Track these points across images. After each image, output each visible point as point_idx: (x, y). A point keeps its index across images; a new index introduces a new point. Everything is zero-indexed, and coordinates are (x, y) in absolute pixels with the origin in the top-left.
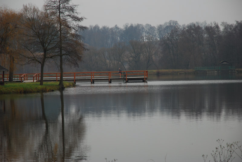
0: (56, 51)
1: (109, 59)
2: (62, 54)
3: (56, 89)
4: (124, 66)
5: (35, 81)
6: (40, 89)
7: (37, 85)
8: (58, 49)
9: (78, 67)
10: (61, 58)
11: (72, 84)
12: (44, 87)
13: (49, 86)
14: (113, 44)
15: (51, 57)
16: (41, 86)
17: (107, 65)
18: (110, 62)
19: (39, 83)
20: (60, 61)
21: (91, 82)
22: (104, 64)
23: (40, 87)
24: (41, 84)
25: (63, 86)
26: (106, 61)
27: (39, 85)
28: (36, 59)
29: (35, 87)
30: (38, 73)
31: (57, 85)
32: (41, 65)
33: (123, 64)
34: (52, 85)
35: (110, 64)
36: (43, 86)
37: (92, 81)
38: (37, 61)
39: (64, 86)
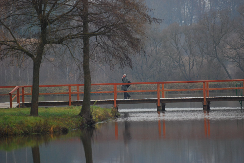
0: (74, 23)
1: (189, 52)
2: (89, 32)
3: (74, 124)
4: (225, 68)
5: (15, 104)
6: (31, 125)
7: (22, 114)
8: (76, 18)
9: (131, 67)
10: (86, 44)
11: (112, 112)
12: (43, 121)
13: (55, 116)
14: (194, 17)
15: (61, 41)
16: (32, 117)
17: (184, 66)
18: (192, 58)
19: (28, 110)
20: (84, 51)
21: (158, 107)
22: (176, 64)
23: (32, 120)
24: (34, 113)
25: (91, 117)
26: (180, 57)
27: (27, 116)
28: (19, 46)
29: (17, 121)
30: (23, 86)
31: (76, 117)
32: (32, 62)
33: (223, 64)
34: (61, 115)
35: (191, 65)
36: (38, 118)
37: (160, 104)
38: (22, 50)
39: (94, 117)
